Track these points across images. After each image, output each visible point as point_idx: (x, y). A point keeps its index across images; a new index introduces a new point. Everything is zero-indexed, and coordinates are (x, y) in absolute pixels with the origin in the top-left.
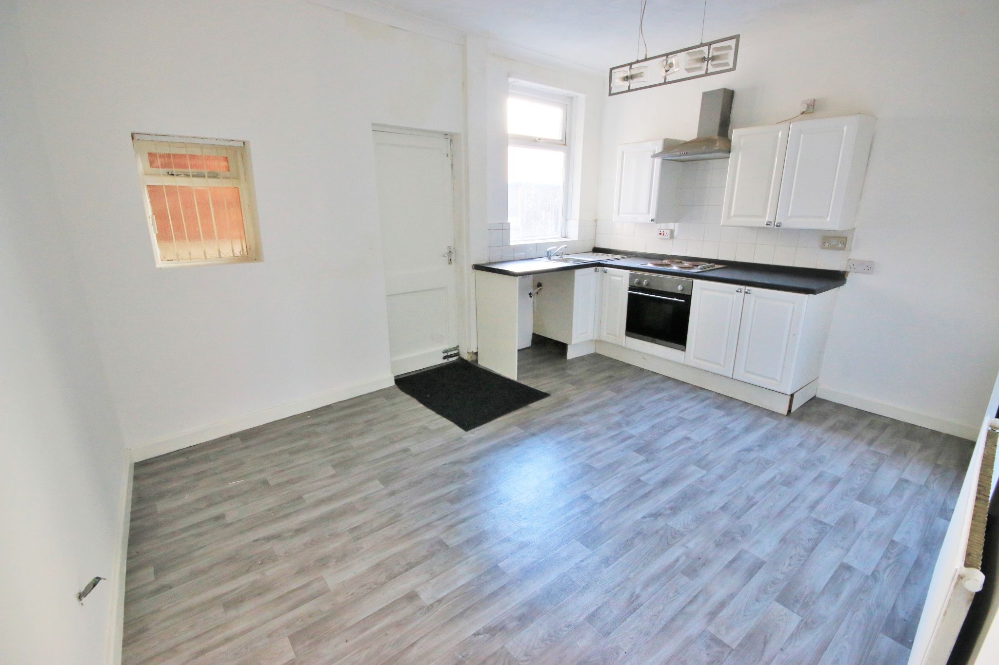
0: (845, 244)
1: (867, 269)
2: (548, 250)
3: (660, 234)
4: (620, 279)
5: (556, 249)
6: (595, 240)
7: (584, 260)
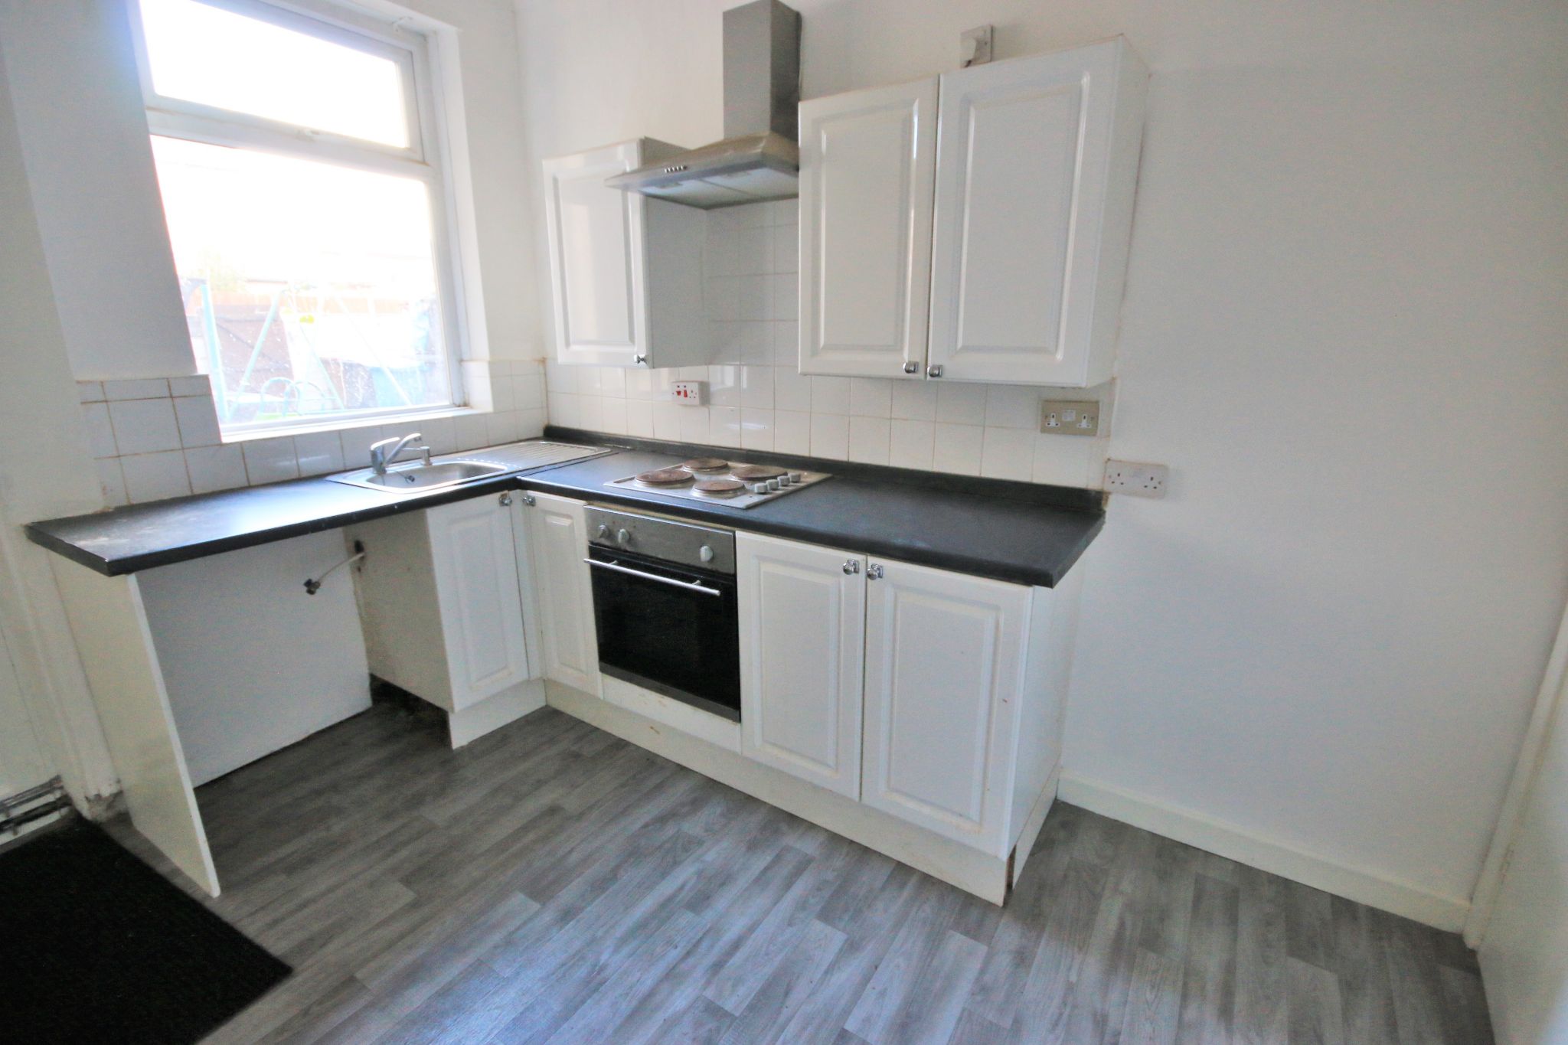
0: (1094, 419)
1: (1151, 484)
2: (374, 447)
3: (679, 393)
4: (566, 522)
5: (399, 441)
6: (547, 406)
7: (498, 470)
